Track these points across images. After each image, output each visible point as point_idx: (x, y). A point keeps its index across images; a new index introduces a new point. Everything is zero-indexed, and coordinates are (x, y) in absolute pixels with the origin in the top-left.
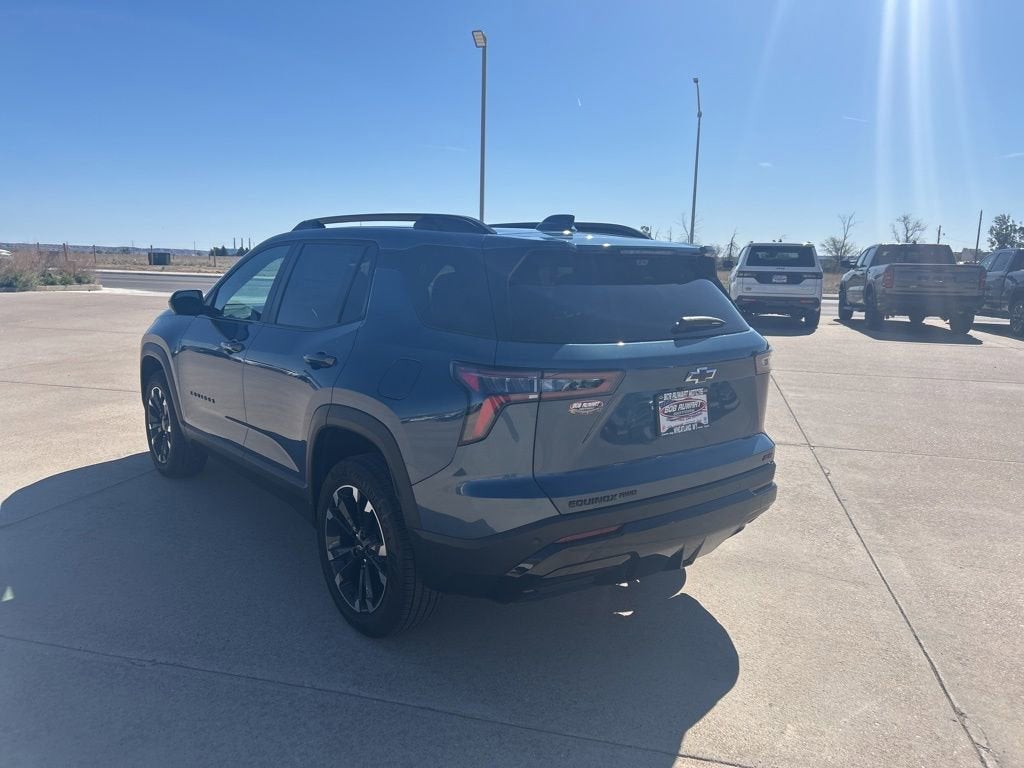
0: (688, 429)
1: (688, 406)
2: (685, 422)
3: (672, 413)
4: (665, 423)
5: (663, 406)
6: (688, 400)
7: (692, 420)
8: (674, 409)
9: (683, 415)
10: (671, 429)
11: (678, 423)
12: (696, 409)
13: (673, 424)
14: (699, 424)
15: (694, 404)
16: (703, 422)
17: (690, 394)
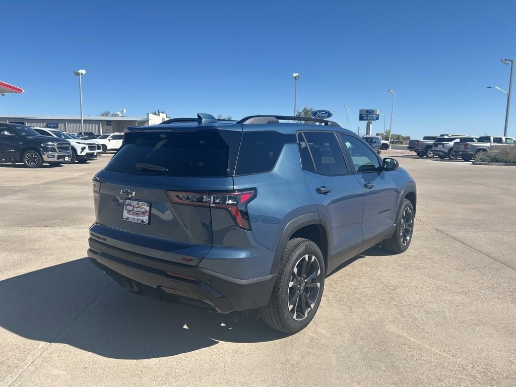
0: (136, 221)
1: (139, 210)
2: (136, 217)
3: (130, 211)
4: (126, 214)
5: (127, 205)
6: (139, 207)
7: (139, 218)
8: (131, 209)
9: (135, 213)
10: (128, 218)
11: (132, 216)
12: (142, 213)
13: (130, 216)
14: (142, 221)
15: (142, 210)
16: (145, 221)
17: (139, 204)
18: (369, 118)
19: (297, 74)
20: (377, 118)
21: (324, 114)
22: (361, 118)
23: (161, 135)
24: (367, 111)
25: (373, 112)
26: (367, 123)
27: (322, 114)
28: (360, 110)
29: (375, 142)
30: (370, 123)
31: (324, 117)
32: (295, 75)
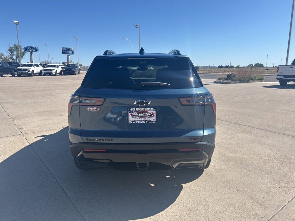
0: (143, 122)
1: (145, 114)
2: (142, 119)
3: (135, 116)
4: (131, 119)
5: (131, 112)
6: (146, 112)
7: (146, 119)
8: (137, 114)
9: (141, 117)
10: (134, 121)
11: (138, 119)
12: (149, 115)
16: (152, 120)
17: (145, 110)
18: (68, 53)
19: (17, 21)
20: (73, 53)
21: (32, 49)
22: (63, 53)
23: (141, 62)
24: (67, 49)
25: (70, 49)
26: (67, 55)
27: (31, 49)
28: (62, 48)
29: (77, 67)
30: (69, 56)
31: (33, 51)
32: (15, 22)
